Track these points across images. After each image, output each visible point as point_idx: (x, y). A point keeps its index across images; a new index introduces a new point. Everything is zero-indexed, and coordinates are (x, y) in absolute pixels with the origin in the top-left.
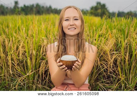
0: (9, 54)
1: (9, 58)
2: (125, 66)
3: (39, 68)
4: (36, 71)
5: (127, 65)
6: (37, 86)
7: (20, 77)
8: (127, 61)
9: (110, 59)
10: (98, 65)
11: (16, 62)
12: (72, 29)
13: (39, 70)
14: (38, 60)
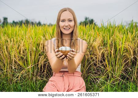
2: (111, 59)
3: (38, 62)
4: (35, 65)
8: (113, 54)
9: (98, 53)
10: (88, 58)
12: (67, 29)
14: (37, 56)
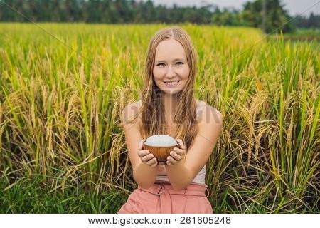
0: (49, 118)
1: (49, 127)
3: (109, 148)
4: (103, 156)
5: (290, 148)
6: (103, 185)
7: (70, 165)
8: (289, 139)
10: (226, 147)
11: (62, 134)
13: (109, 153)
14: (107, 131)
